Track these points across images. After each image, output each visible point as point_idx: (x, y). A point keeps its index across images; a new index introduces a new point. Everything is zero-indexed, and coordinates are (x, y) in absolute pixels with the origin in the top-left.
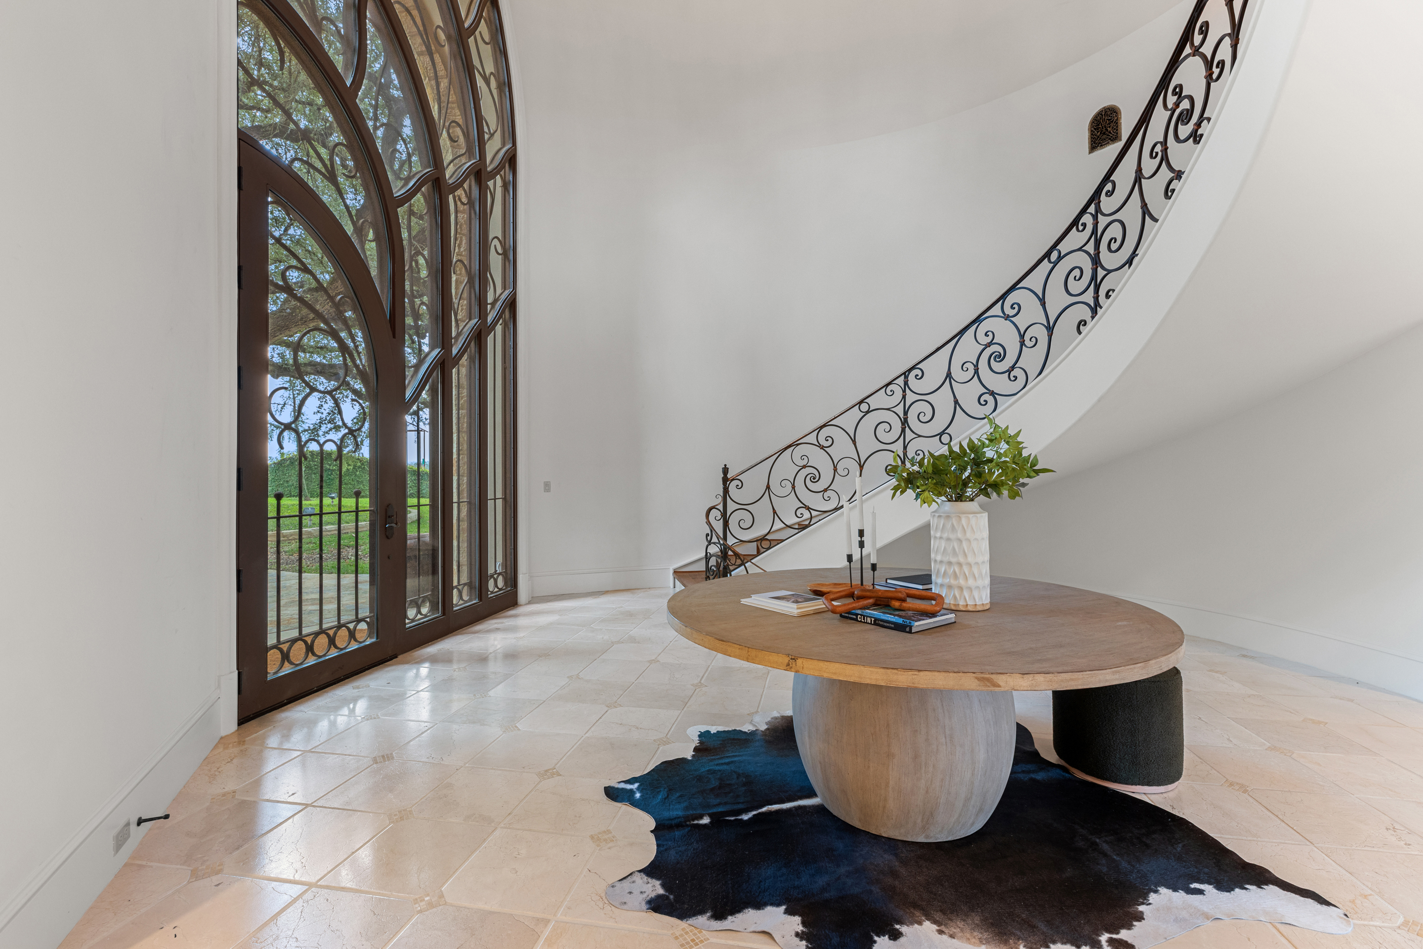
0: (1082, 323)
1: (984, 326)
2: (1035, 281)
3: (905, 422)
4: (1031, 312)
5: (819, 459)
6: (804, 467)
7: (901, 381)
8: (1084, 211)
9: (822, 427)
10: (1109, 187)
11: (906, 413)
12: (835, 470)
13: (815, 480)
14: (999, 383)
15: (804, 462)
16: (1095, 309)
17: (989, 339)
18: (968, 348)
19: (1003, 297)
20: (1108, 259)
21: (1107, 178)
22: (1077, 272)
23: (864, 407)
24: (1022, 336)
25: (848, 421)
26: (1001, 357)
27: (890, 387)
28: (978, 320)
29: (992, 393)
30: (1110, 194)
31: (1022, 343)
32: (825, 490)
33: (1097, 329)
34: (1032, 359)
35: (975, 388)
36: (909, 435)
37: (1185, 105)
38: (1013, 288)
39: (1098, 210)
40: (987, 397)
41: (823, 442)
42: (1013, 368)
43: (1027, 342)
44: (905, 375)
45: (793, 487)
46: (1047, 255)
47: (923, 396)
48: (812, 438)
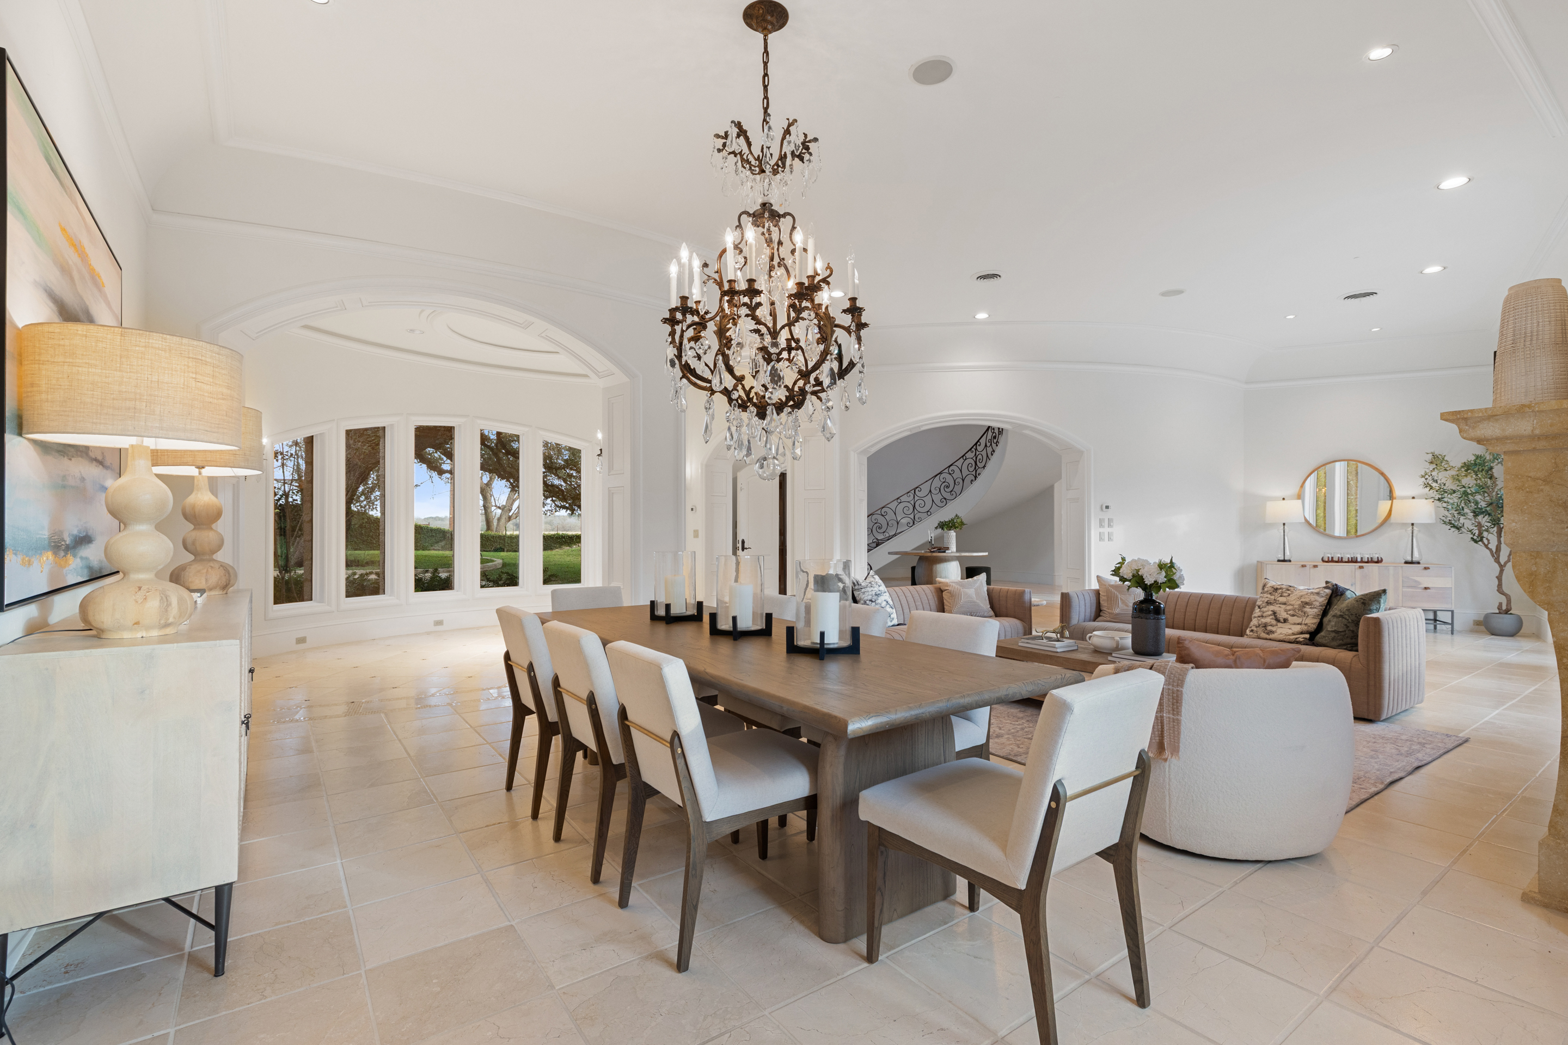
0: (972, 481)
1: (943, 476)
2: (959, 463)
3: (914, 507)
4: (957, 474)
5: (881, 520)
6: (876, 523)
7: (913, 492)
8: (972, 447)
9: (883, 508)
10: (979, 443)
11: (915, 504)
12: (888, 524)
13: (880, 528)
14: (947, 495)
15: (876, 521)
16: (976, 477)
17: (944, 480)
18: (937, 482)
19: (949, 467)
20: (980, 465)
21: (978, 441)
22: (970, 465)
23: (899, 501)
24: (955, 481)
25: (893, 506)
26: (948, 487)
27: (909, 494)
28: (940, 473)
29: (945, 499)
30: (979, 445)
31: (955, 483)
32: (884, 532)
33: (976, 483)
34: (958, 489)
35: (939, 497)
36: (916, 511)
37: (994, 434)
38: (951, 465)
39: (976, 449)
40: (943, 500)
41: (883, 514)
42: (952, 491)
43: (956, 483)
44: (915, 490)
45: (872, 531)
46: (963, 457)
47: (921, 498)
48: (879, 512)
